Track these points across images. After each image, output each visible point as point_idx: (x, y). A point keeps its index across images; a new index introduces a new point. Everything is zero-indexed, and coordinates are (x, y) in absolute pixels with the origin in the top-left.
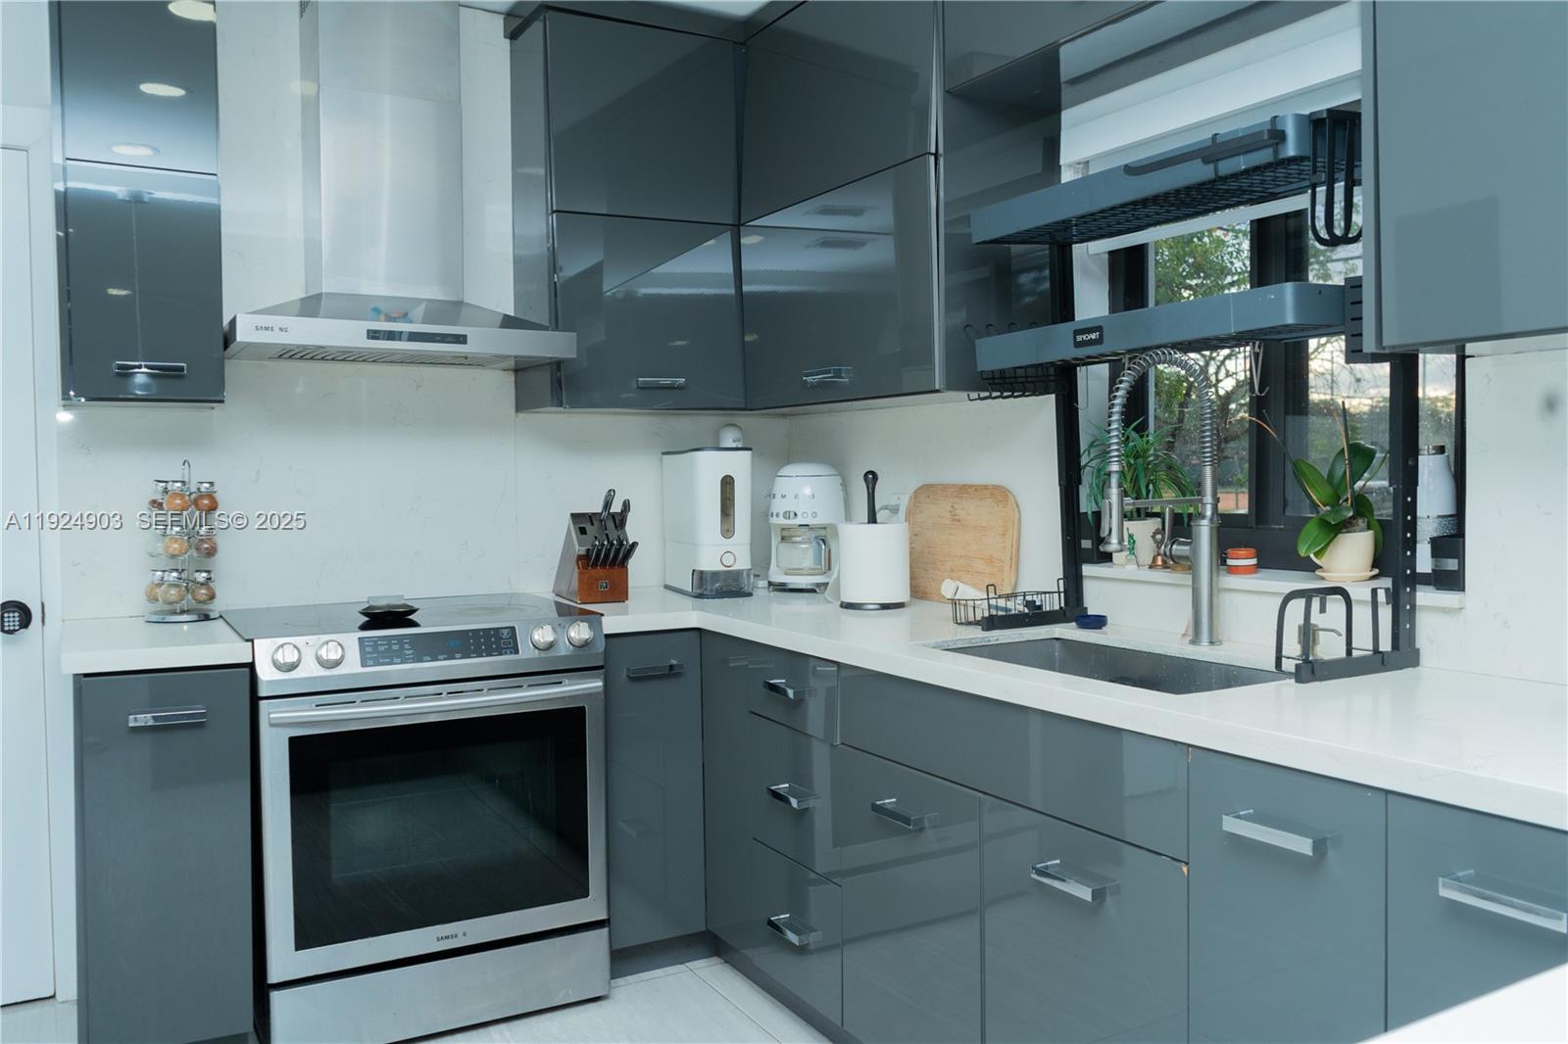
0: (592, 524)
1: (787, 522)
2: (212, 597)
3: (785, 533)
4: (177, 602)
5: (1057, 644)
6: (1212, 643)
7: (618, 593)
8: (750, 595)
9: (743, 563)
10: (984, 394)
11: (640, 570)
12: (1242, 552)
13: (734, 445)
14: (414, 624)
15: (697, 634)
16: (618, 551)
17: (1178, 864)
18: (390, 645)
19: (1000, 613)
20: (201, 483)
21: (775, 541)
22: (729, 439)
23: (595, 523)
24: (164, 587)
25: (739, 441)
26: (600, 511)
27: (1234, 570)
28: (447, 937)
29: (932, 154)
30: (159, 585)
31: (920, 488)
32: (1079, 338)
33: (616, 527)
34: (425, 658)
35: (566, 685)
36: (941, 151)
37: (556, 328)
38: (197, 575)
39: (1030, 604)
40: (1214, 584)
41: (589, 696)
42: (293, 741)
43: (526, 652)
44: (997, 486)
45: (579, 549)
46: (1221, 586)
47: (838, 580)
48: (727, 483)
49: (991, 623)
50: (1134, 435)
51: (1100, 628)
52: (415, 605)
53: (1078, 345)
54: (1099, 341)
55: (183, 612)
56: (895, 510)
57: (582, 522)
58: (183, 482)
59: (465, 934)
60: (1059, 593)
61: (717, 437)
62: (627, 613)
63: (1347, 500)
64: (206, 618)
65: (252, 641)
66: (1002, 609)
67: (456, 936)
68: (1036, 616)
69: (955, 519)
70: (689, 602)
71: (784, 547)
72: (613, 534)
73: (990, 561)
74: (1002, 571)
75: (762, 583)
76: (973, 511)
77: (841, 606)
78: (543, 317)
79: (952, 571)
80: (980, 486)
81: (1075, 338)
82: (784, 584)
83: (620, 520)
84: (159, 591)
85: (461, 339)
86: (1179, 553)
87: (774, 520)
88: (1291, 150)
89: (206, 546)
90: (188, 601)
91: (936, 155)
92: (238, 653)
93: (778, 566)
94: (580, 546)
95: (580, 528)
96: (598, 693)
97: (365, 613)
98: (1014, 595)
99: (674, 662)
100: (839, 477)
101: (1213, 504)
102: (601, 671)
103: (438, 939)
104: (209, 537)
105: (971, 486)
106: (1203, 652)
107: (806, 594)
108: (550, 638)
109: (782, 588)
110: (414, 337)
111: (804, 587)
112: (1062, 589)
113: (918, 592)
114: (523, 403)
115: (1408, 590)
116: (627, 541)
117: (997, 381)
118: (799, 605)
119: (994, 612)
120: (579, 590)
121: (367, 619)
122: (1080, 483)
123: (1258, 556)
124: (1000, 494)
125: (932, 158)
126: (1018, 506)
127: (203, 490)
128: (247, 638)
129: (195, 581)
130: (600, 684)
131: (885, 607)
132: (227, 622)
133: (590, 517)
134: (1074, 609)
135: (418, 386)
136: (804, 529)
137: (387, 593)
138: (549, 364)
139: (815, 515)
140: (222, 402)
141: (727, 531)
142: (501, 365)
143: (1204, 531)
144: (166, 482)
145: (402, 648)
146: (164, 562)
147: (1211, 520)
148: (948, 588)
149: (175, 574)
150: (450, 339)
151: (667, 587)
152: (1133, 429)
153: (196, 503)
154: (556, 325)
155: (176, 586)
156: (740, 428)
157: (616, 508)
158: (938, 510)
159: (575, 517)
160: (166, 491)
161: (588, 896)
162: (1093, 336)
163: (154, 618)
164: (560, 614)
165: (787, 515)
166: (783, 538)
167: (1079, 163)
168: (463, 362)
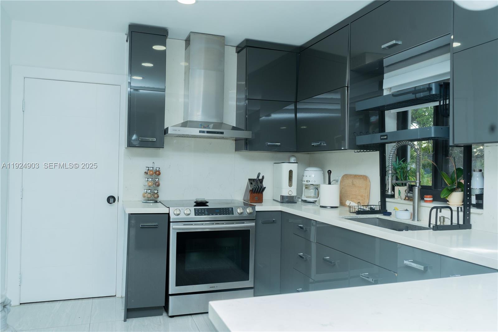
0: (254, 182)
1: (308, 183)
2: (158, 197)
3: (307, 186)
4: (150, 198)
5: (377, 219)
6: (418, 220)
7: (260, 201)
8: (296, 203)
9: (294, 194)
10: (359, 151)
11: (267, 195)
12: (428, 196)
13: (294, 162)
14: (207, 206)
15: (281, 212)
16: (260, 189)
17: (394, 273)
18: (202, 210)
19: (362, 210)
20: (157, 168)
21: (304, 188)
22: (292, 160)
23: (255, 181)
24: (147, 194)
25: (295, 160)
26: (256, 178)
27: (426, 201)
28: (212, 287)
29: (346, 87)
30: (146, 193)
31: (344, 175)
32: (382, 138)
33: (260, 183)
34: (210, 214)
35: (245, 224)
36: (349, 86)
37: (246, 130)
38: (155, 191)
39: (371, 208)
40: (419, 204)
41: (251, 227)
42: (178, 233)
43: (236, 214)
44: (365, 176)
45: (250, 188)
46: (421, 205)
47: (319, 199)
48: (291, 172)
49: (359, 212)
50: (402, 163)
51: (390, 215)
52: (208, 201)
53: (382, 139)
54: (386, 139)
55: (151, 200)
56: (337, 181)
57: (251, 181)
58: (153, 168)
59: (217, 287)
60: (379, 205)
61: (289, 160)
62: (262, 206)
63: (456, 183)
64: (156, 202)
65: (169, 208)
66: (362, 209)
67: (215, 287)
68: (372, 211)
69: (353, 184)
70: (279, 204)
71: (306, 190)
72: (259, 185)
73: (362, 196)
74: (365, 199)
75: (300, 200)
76: (358, 182)
77: (320, 207)
78: (243, 127)
79: (352, 198)
80: (360, 175)
81: (381, 138)
82: (306, 200)
83: (261, 181)
84: (146, 195)
85: (222, 133)
86: (410, 196)
87: (304, 183)
88: (434, 92)
89: (157, 184)
90: (152, 198)
91: (348, 87)
92: (166, 211)
93: (304, 195)
94: (250, 187)
95: (251, 183)
96: (254, 226)
97: (195, 202)
98: (368, 205)
99: (274, 220)
100: (322, 171)
101: (419, 183)
102: (255, 221)
103: (210, 287)
104: (158, 182)
105: (358, 175)
106: (415, 223)
107: (312, 204)
108: (242, 211)
109: (305, 201)
110: (208, 132)
111: (311, 201)
112: (380, 205)
113: (342, 203)
114: (237, 149)
115: (468, 208)
116: (263, 187)
117: (362, 147)
118: (310, 206)
119: (359, 210)
120: (250, 199)
121: (196, 204)
122: (386, 176)
123: (433, 197)
124: (365, 178)
125: (346, 88)
126: (370, 181)
127: (157, 170)
128: (168, 207)
129: (154, 193)
130: (254, 224)
131: (332, 207)
132: (162, 203)
133: (254, 180)
134: (383, 210)
135: (210, 144)
136: (312, 185)
137: (201, 197)
138: (245, 139)
139: (315, 181)
140: (163, 148)
141: (290, 185)
142: (232, 139)
143: (416, 190)
144: (149, 167)
145: (205, 212)
146: (147, 187)
147: (418, 187)
148: (348, 203)
149: (150, 191)
150: (219, 133)
151: (274, 200)
152: (402, 161)
153: (155, 173)
154: (246, 129)
155: (150, 193)
156: (295, 157)
157: (260, 178)
158: (349, 182)
159: (249, 180)
160: (148, 170)
161: (249, 280)
162: (385, 137)
163: (144, 201)
164: (244, 205)
165: (307, 181)
166: (306, 188)
167: (388, 88)
168: (223, 138)
